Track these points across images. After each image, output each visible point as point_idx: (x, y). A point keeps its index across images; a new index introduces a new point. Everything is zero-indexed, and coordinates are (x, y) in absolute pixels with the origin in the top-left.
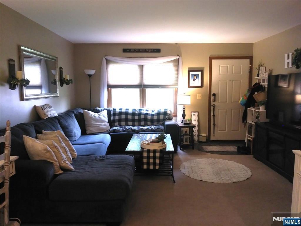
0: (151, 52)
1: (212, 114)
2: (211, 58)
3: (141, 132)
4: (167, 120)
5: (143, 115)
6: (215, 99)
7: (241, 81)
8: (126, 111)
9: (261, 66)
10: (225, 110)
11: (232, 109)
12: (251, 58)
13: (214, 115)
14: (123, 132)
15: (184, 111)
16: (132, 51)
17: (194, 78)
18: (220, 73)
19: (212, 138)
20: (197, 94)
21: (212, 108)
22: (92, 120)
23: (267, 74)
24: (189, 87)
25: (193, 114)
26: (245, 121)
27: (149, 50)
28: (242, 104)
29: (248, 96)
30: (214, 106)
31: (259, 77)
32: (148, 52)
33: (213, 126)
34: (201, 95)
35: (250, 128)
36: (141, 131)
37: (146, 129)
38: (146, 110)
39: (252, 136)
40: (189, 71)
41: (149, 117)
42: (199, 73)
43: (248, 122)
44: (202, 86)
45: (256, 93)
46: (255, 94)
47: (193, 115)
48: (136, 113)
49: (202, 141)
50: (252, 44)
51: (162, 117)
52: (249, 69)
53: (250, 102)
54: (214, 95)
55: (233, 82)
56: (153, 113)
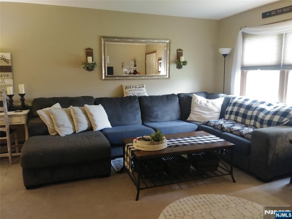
16: (272, 13)
22: (196, 106)
38: (269, 105)
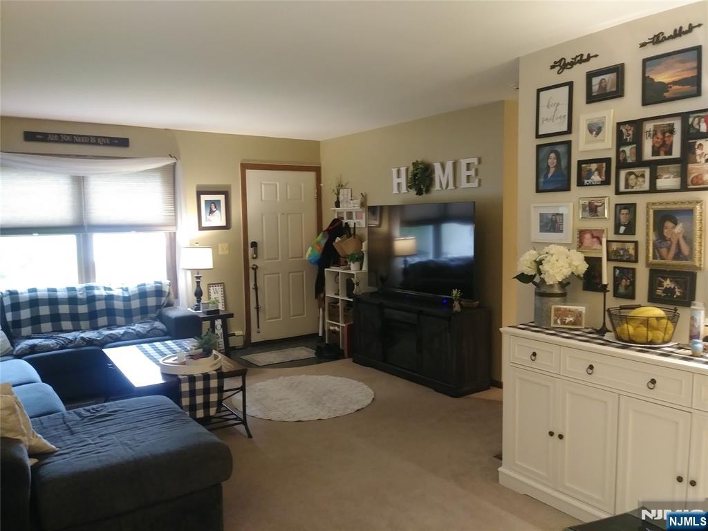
0: (105, 144)
1: (252, 285)
2: (245, 167)
3: (111, 342)
4: (165, 307)
5: (100, 300)
6: (256, 252)
7: (303, 215)
8: (49, 295)
9: (340, 186)
10: (277, 275)
11: (290, 272)
12: (317, 170)
13: (256, 288)
14: (62, 348)
15: (198, 283)
16: (50, 138)
17: (211, 209)
18: (263, 198)
19: (255, 338)
20: (220, 245)
21: (252, 272)
23: (358, 202)
24: (201, 228)
25: (211, 288)
26: (322, 295)
27: (99, 140)
28: (313, 261)
29: (323, 246)
30: (255, 268)
31: (339, 207)
32: (96, 144)
33: (256, 310)
34: (227, 245)
35: (333, 307)
36: (110, 340)
37: (123, 335)
38: (106, 289)
39: (339, 322)
40: (199, 194)
41: (119, 305)
42: (221, 198)
43: (327, 295)
44: (227, 227)
45: (338, 239)
46: (336, 241)
47: (212, 291)
48: (80, 296)
49: (235, 347)
50: (319, 142)
51: (151, 302)
52: (316, 191)
53: (329, 257)
54: (254, 245)
55: (289, 217)
56: (126, 295)
